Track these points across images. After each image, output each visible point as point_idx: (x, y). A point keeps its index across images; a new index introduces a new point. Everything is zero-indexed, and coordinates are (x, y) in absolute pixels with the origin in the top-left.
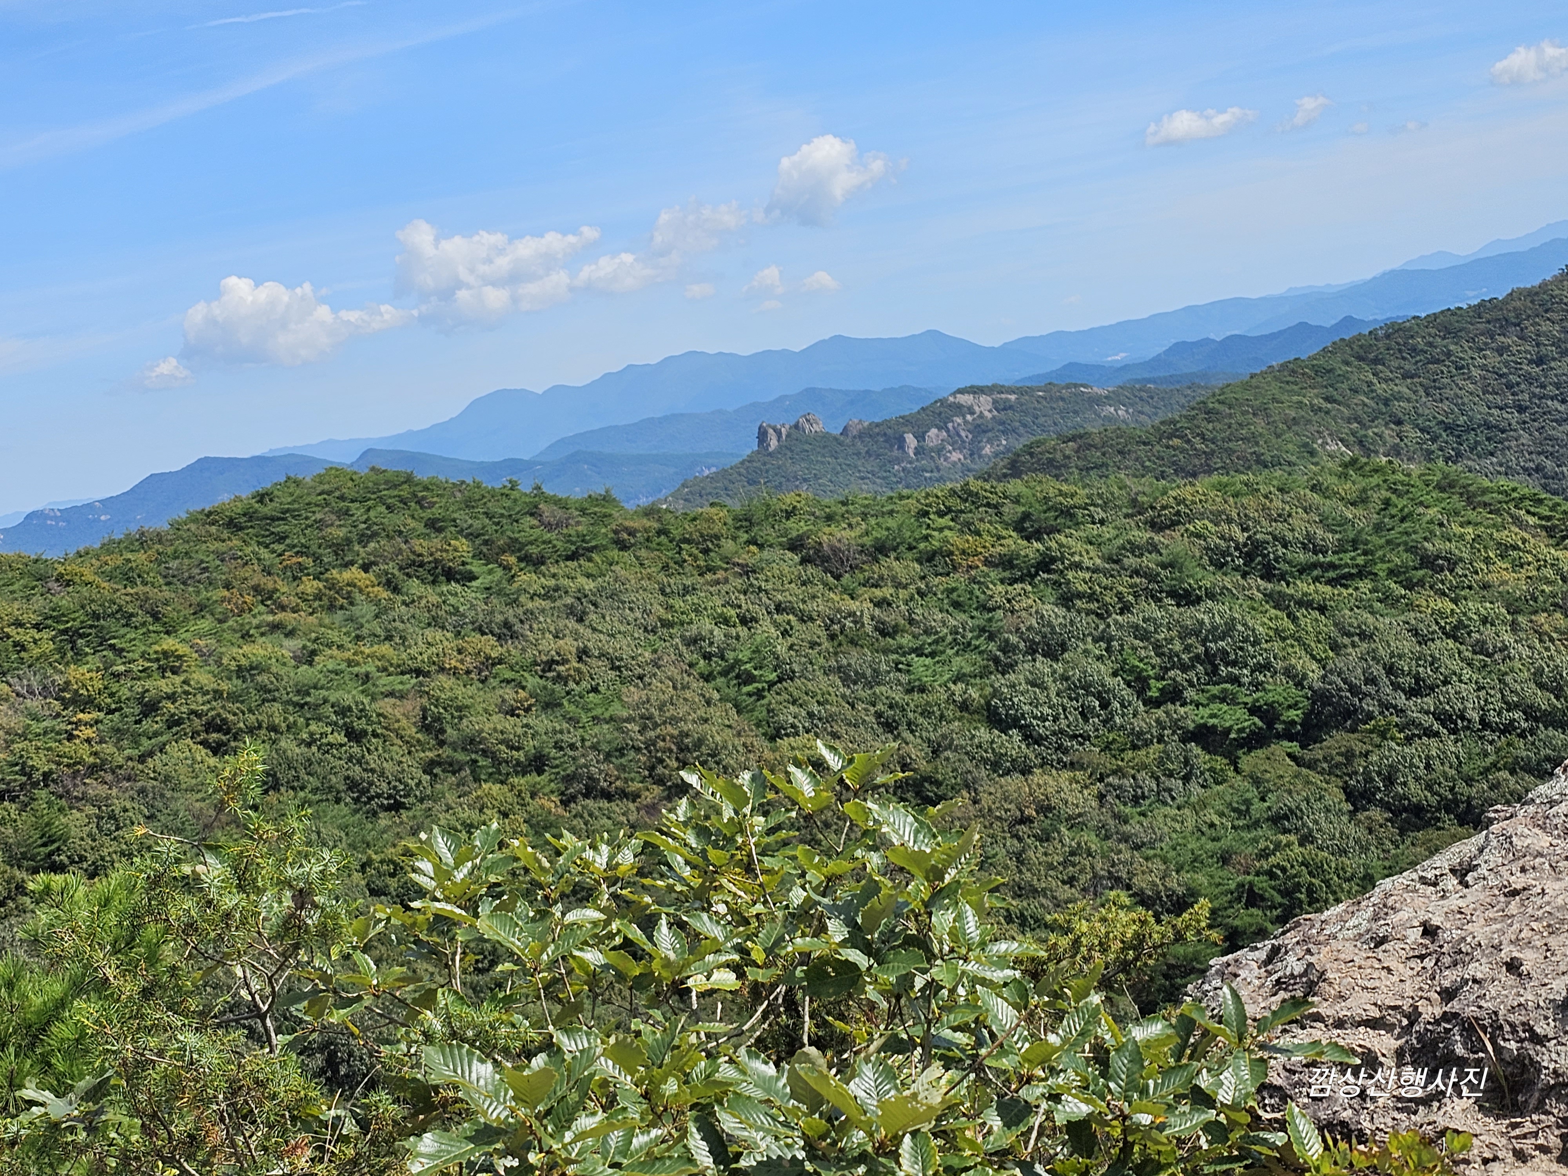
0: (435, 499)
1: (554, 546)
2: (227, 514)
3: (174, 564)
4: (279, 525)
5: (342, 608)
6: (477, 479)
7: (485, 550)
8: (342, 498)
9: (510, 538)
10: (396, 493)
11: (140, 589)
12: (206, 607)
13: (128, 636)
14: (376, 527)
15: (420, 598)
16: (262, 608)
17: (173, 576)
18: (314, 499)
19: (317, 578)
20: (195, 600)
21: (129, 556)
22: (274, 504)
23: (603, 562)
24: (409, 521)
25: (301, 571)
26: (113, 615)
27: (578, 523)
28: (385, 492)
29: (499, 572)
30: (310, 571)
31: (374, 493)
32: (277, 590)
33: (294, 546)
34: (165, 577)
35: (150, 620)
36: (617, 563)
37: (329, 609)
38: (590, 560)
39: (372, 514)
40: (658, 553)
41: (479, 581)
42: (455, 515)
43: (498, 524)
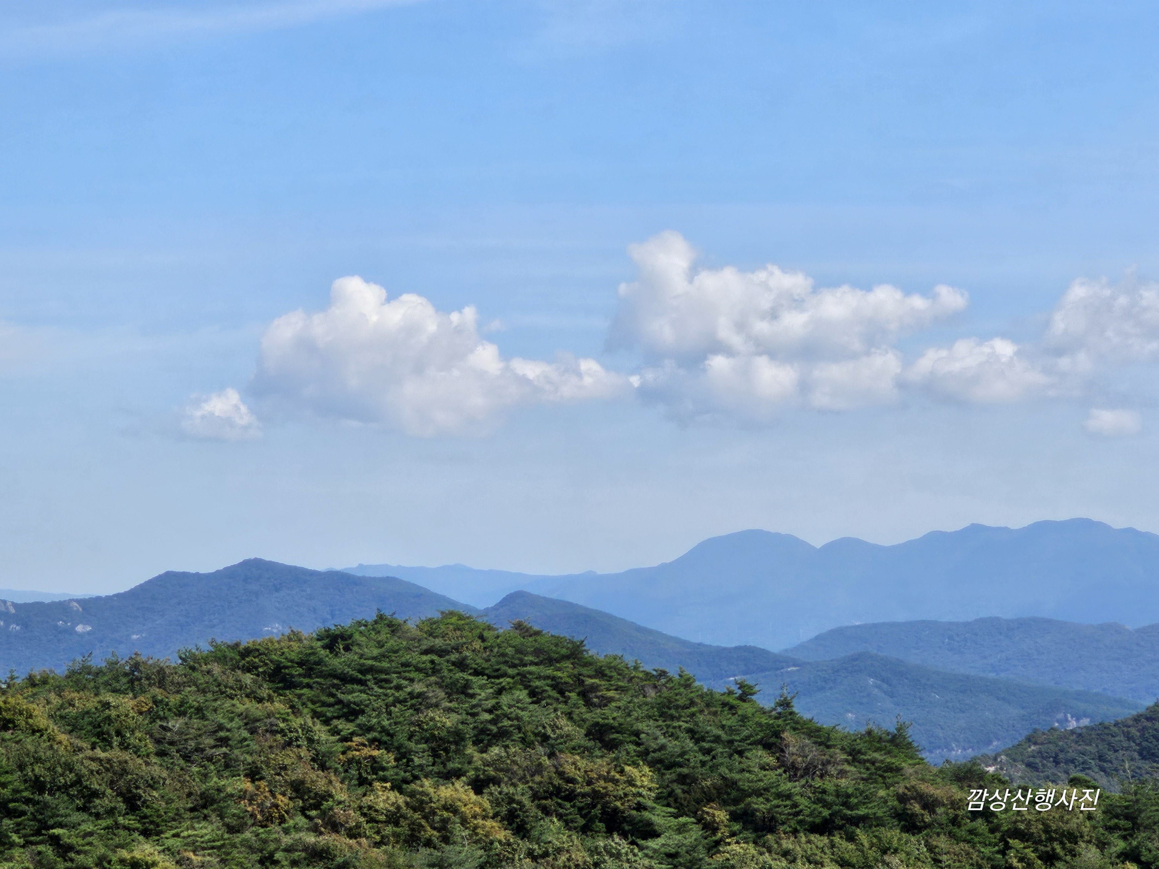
0: (611, 694)
1: (795, 805)
2: (275, 658)
3: (176, 724)
4: (352, 692)
5: (429, 843)
6: (688, 672)
7: (678, 791)
8: (461, 665)
9: (724, 778)
10: (549, 672)
11: (115, 754)
12: (213, 801)
13: (83, 827)
14: (506, 723)
15: (559, 851)
16: (301, 820)
17: (172, 743)
18: (415, 658)
19: (397, 787)
20: (198, 787)
21: (110, 698)
22: (350, 656)
23: (872, 845)
24: (563, 722)
25: (375, 771)
26: (65, 788)
27: (842, 773)
28: (532, 668)
29: (695, 833)
30: (387, 773)
31: (514, 666)
32: (331, 796)
33: (370, 729)
34: (158, 741)
35: (122, 806)
36: (896, 851)
37: (406, 841)
38: (851, 838)
39: (505, 699)
40: (967, 847)
41: (661, 841)
42: (640, 726)
43: (707, 752)
